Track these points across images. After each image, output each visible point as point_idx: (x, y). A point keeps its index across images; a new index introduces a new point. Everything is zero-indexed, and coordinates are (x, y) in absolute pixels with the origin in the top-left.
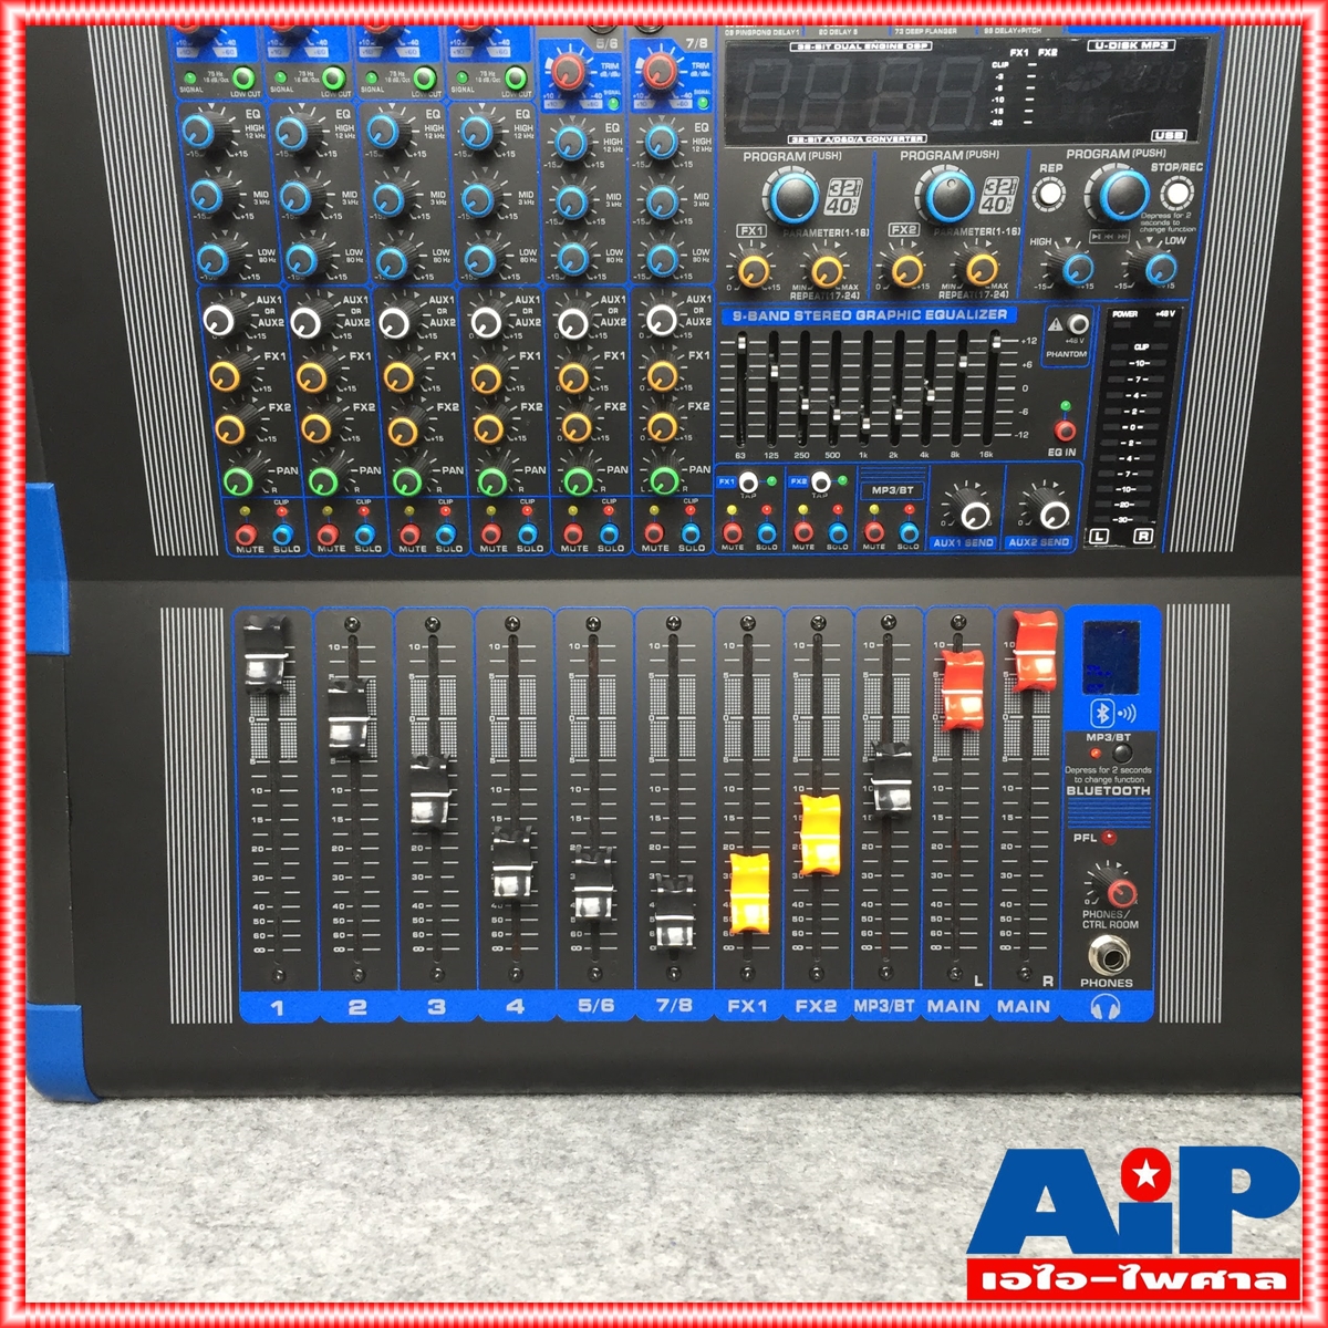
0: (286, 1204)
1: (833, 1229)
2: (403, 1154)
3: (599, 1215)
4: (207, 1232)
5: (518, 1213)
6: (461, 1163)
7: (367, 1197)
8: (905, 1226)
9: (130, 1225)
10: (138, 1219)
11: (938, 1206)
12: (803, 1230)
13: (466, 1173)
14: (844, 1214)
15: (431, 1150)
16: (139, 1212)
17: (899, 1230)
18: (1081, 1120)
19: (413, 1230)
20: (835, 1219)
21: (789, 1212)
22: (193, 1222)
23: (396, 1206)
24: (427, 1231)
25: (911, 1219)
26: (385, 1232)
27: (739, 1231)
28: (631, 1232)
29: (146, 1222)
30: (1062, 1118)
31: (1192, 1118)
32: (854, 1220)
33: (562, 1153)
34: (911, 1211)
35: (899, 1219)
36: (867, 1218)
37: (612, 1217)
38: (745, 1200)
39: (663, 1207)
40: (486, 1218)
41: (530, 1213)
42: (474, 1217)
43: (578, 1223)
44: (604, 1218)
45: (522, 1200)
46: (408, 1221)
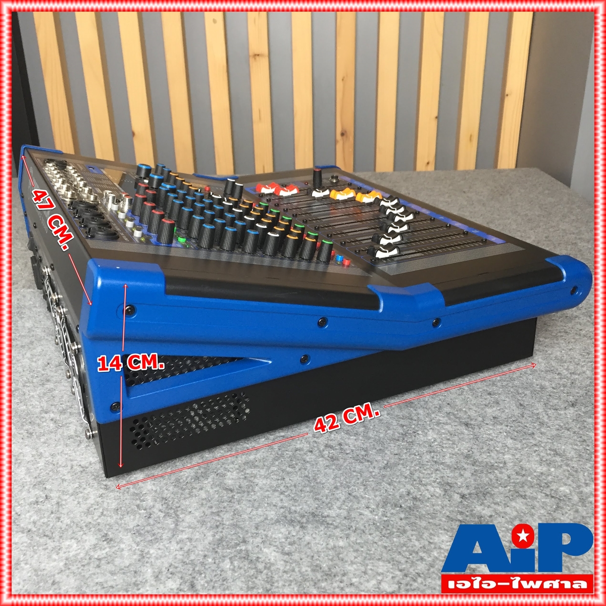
1: (254, 558)
2: (62, 505)
3: (146, 551)
5: (107, 550)
6: (88, 512)
8: (288, 554)
11: (308, 538)
12: (240, 558)
13: (89, 519)
14: (262, 546)
15: (76, 502)
17: (286, 558)
18: (389, 469)
19: (55, 563)
20: (257, 550)
21: (237, 545)
23: (51, 544)
24: (62, 564)
25: (293, 548)
26: (42, 566)
27: (210, 560)
28: (158, 563)
30: (380, 469)
31: (441, 467)
32: (266, 550)
33: (138, 502)
34: (294, 543)
35: (287, 549)
36: (272, 548)
37: (152, 551)
38: (217, 537)
39: (178, 543)
40: (92, 553)
41: (114, 549)
42: (87, 553)
43: (135, 557)
44: (148, 553)
45: (111, 540)
46: (55, 556)
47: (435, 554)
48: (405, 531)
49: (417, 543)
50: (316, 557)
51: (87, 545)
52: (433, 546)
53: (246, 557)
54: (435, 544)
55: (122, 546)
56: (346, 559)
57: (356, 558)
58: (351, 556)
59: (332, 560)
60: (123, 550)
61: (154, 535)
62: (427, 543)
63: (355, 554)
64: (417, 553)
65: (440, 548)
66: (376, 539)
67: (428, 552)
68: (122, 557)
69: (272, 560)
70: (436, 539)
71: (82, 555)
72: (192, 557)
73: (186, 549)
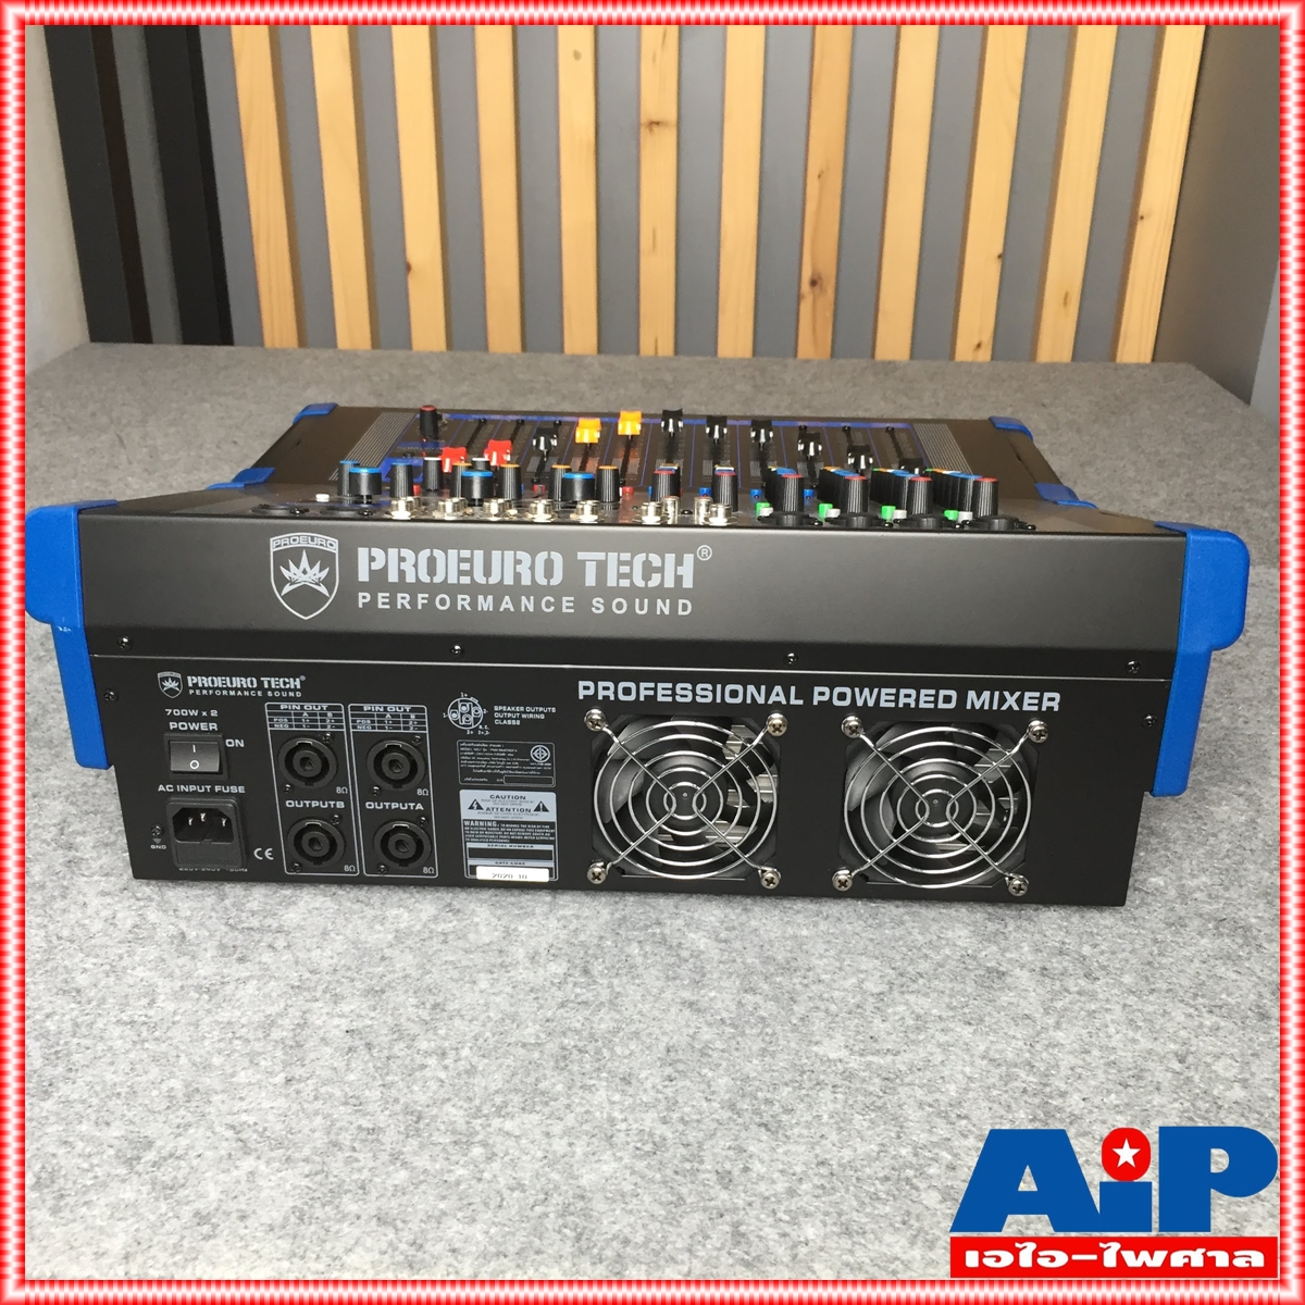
0: (291, 909)
1: (675, 943)
3: (513, 927)
4: (236, 933)
5: (455, 923)
7: (349, 904)
8: (726, 941)
9: (183, 926)
10: (188, 919)
11: (754, 923)
12: (654, 942)
14: (685, 929)
16: (189, 913)
17: (722, 945)
19: (381, 936)
20: (678, 934)
21: (647, 927)
22: (226, 924)
24: (390, 937)
25: (733, 935)
26: (362, 937)
27: (609, 943)
28: (533, 943)
29: (193, 923)
32: (692, 935)
34: (734, 928)
35: (723, 935)
36: (701, 933)
37: (521, 928)
38: (617, 915)
39: (559, 920)
40: (433, 926)
41: (464, 923)
42: (425, 926)
43: (497, 934)
44: (515, 930)
45: (458, 911)
46: (378, 927)
47: (947, 951)
48: (902, 923)
49: (920, 937)
50: (767, 946)
51: (424, 917)
52: (944, 942)
53: (664, 941)
54: (948, 939)
55: (476, 919)
56: (813, 951)
57: (827, 950)
58: (821, 947)
59: (791, 952)
60: (477, 924)
61: (521, 908)
62: (935, 938)
63: (825, 947)
64: (919, 949)
65: (955, 945)
66: (858, 930)
67: (937, 949)
68: (477, 932)
69: (702, 948)
70: (950, 934)
71: (418, 927)
72: (582, 937)
73: (572, 927)
